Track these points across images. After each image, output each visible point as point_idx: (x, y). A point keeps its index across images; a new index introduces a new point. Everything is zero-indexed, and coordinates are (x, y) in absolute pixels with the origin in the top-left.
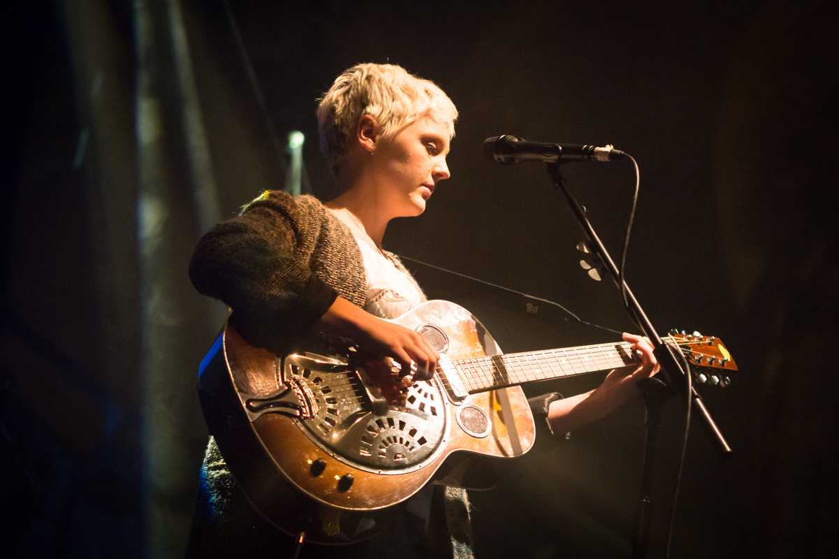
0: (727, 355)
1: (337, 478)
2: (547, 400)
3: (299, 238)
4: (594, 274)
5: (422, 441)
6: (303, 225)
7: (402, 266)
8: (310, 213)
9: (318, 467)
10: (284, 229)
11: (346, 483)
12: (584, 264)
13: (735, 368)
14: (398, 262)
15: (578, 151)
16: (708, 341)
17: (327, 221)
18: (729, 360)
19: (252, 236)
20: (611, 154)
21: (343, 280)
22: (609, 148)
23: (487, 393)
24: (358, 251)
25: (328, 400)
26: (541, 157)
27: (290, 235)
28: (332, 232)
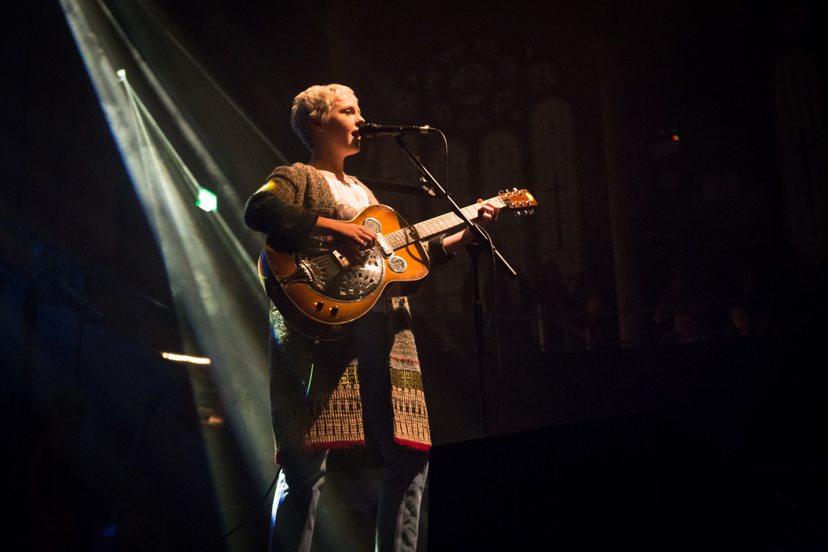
0: (530, 198)
1: (330, 309)
2: (442, 238)
3: (296, 188)
4: (431, 192)
5: (372, 281)
6: (296, 181)
7: (358, 181)
8: (299, 174)
9: (320, 306)
10: (287, 186)
11: (335, 311)
12: (424, 187)
13: (536, 204)
14: (356, 180)
15: (412, 129)
16: (520, 192)
17: (309, 175)
18: (532, 200)
19: (270, 198)
20: (429, 130)
21: (323, 203)
22: (427, 127)
23: (404, 249)
24: (328, 186)
25: (322, 270)
26: (392, 134)
27: (290, 189)
28: (313, 180)
